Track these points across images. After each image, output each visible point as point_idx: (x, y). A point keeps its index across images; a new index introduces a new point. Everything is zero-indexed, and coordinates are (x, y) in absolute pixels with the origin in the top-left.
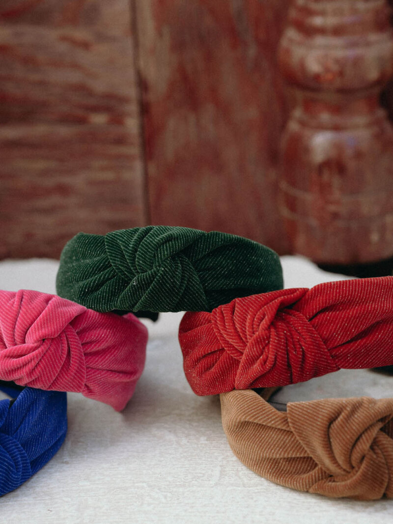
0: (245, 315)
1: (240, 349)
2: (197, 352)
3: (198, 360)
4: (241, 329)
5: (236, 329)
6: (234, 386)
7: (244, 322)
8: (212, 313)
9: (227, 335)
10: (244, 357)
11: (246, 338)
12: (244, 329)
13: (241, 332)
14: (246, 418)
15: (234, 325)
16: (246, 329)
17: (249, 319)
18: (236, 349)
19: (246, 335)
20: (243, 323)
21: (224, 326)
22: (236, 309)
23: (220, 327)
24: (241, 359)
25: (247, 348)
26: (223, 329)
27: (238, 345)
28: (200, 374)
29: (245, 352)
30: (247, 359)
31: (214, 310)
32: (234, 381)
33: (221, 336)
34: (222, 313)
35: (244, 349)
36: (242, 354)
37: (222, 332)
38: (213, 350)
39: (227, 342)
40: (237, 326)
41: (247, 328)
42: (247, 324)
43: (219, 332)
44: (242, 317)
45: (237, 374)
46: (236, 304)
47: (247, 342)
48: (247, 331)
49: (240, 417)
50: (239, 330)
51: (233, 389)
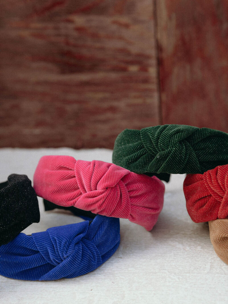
0: (224, 175)
1: (221, 195)
2: (195, 197)
3: (195, 202)
4: (222, 183)
5: (218, 183)
6: (217, 217)
7: (224, 179)
8: (204, 175)
9: (213, 187)
10: (224, 200)
11: (225, 189)
12: (223, 183)
13: (222, 185)
14: (225, 235)
15: (217, 181)
16: (224, 183)
17: (227, 178)
18: (219, 195)
19: (225, 187)
20: (223, 180)
21: (211, 182)
22: (219, 172)
23: (209, 183)
24: (222, 201)
25: (225, 194)
26: (210, 184)
27: (220, 192)
28: (197, 210)
29: (224, 197)
30: (225, 201)
31: (205, 173)
32: (218, 214)
33: (209, 187)
34: (210, 174)
35: (224, 195)
36: (222, 198)
37: (210, 185)
38: (204, 196)
39: (213, 191)
40: (219, 181)
41: (225, 183)
42: (225, 180)
43: (208, 185)
44: (222, 177)
45: (220, 209)
46: (219, 169)
47: (226, 191)
48: (225, 185)
49: (222, 234)
50: (220, 184)
51: (217, 218)
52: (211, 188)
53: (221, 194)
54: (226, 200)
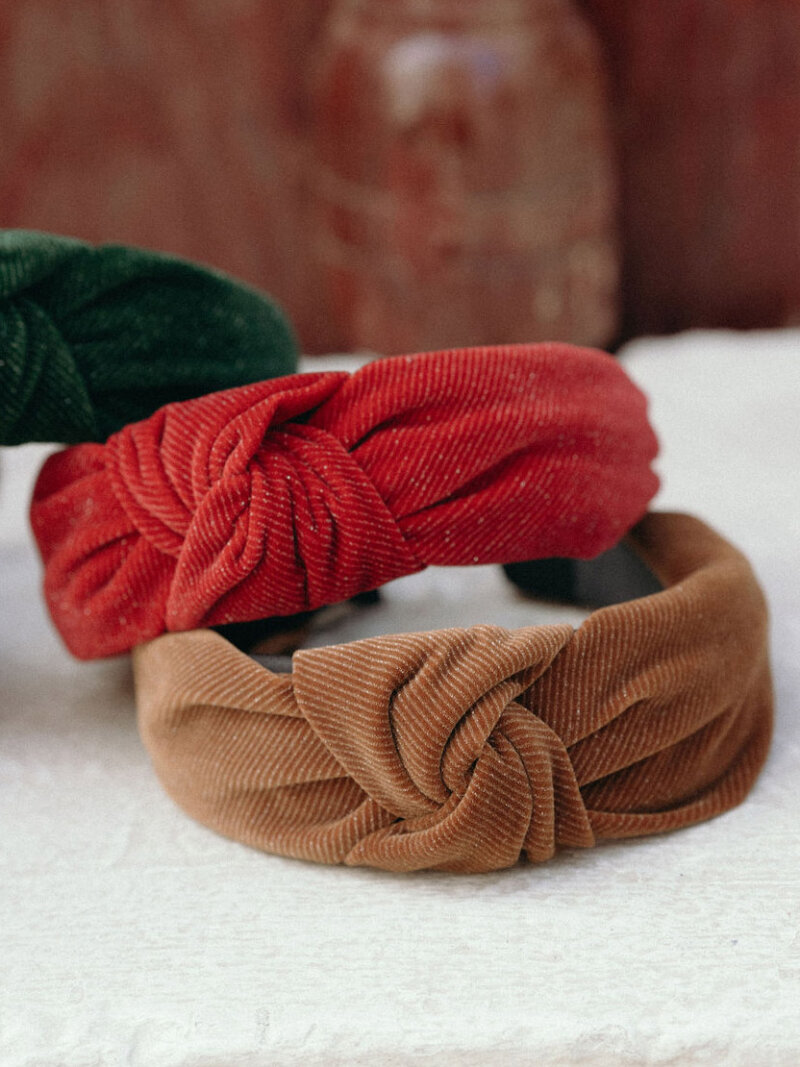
0: (188, 442)
1: (178, 527)
2: (72, 545)
3: (75, 565)
4: (179, 476)
5: (166, 478)
6: (163, 623)
7: (186, 459)
8: (108, 446)
9: (145, 494)
10: (186, 547)
11: (192, 499)
12: (186, 477)
13: (180, 485)
14: (192, 695)
15: (161, 467)
16: (190, 475)
17: (199, 451)
18: (167, 530)
19: (191, 492)
20: (183, 463)
21: (137, 472)
22: (168, 428)
23: (128, 477)
24: (179, 552)
25: (193, 522)
26: (133, 482)
27: (171, 516)
28: (81, 599)
29: (189, 534)
30: (193, 550)
31: (113, 438)
32: (165, 610)
33: (130, 497)
34: (132, 444)
35: (186, 528)
36: (181, 539)
37: (133, 488)
38: (110, 538)
39: (144, 514)
40: (170, 470)
41: (194, 473)
42: (194, 463)
43: (124, 488)
44: (181, 447)
45: (173, 589)
46: (169, 419)
47: (195, 508)
48: (193, 481)
49: (177, 695)
50: (174, 479)
51: (163, 630)
52: (134, 501)
53: (177, 524)
54: (195, 547)
